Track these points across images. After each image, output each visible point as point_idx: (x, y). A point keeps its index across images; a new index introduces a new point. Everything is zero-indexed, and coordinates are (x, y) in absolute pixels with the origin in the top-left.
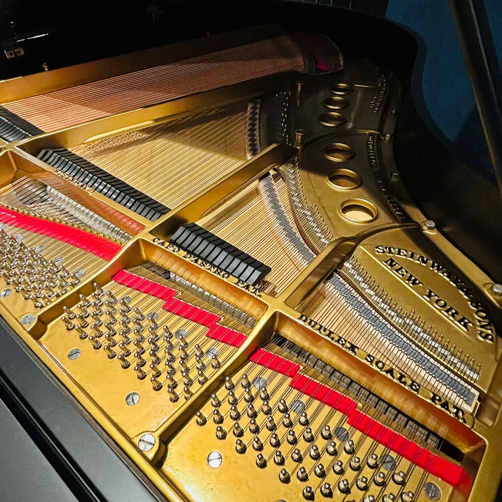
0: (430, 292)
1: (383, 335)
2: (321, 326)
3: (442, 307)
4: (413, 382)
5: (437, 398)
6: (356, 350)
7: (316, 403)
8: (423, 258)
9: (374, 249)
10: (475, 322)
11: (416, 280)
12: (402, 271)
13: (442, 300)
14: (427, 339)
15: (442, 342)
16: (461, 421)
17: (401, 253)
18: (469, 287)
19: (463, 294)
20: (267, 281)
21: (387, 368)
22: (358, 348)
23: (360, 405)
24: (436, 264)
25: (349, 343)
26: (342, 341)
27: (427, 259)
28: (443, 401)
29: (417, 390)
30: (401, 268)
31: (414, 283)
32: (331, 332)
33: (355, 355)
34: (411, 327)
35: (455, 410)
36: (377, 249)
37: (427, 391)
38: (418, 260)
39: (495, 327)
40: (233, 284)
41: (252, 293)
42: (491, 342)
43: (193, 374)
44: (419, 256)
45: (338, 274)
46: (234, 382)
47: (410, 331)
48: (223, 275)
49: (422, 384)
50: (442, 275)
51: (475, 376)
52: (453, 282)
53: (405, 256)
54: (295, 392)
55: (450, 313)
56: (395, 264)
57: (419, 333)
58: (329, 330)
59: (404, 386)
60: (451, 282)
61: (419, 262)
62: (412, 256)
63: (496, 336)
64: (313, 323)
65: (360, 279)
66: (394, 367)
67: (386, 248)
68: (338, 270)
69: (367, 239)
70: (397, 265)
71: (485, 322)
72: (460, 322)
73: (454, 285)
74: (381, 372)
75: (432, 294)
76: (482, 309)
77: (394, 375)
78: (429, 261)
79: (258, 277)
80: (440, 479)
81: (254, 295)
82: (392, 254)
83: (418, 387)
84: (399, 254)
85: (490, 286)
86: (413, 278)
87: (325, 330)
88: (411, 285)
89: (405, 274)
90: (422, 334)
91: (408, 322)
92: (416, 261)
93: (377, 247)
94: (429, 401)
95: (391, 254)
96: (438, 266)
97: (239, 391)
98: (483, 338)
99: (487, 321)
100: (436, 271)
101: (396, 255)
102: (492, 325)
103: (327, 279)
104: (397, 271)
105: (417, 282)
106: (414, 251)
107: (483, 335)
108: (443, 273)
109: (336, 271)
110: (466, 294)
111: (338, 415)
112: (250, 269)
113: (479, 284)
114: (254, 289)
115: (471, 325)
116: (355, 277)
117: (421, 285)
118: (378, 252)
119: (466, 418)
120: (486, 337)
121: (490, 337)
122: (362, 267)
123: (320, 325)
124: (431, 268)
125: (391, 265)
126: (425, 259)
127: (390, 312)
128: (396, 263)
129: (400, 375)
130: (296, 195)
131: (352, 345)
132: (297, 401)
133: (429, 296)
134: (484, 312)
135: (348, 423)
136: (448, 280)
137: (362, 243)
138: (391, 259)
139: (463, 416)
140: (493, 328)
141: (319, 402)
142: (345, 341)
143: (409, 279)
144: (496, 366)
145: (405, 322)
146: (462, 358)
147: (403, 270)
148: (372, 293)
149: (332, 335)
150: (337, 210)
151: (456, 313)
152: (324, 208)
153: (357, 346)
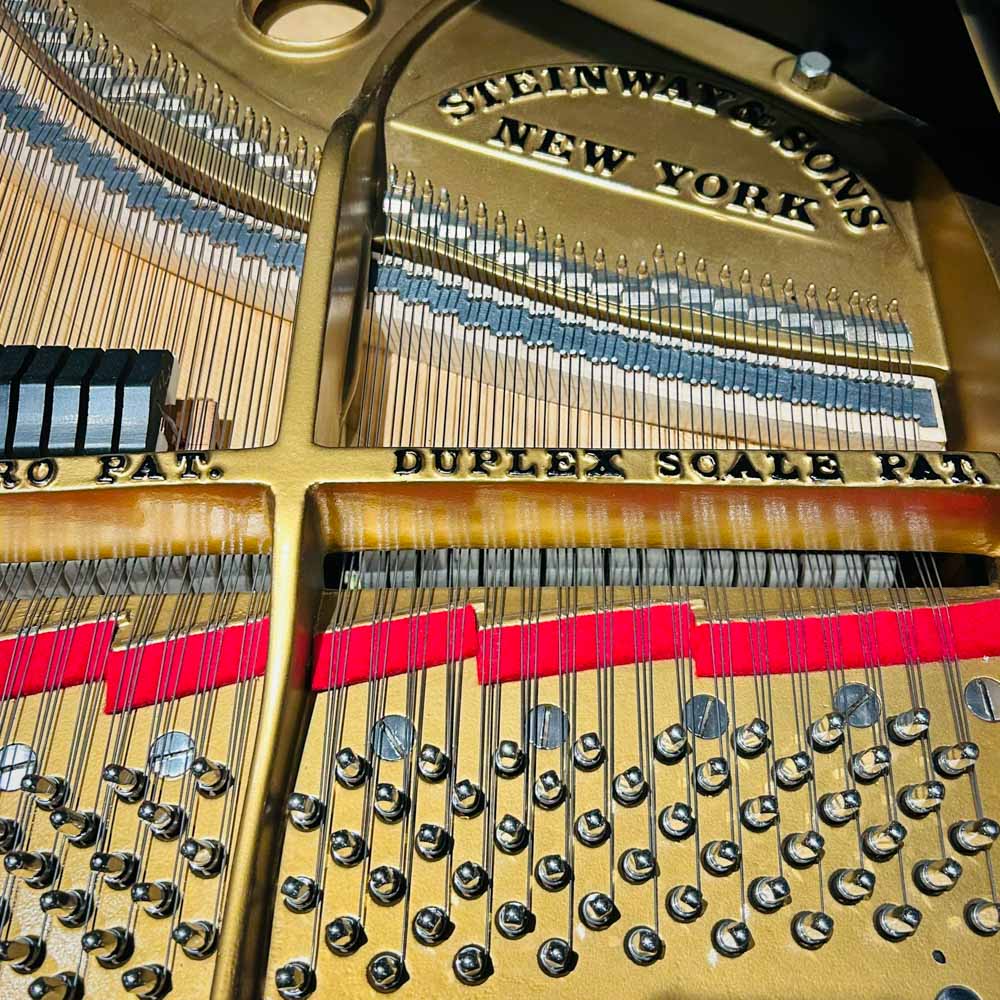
0: (667, 166)
1: (627, 367)
2: (478, 452)
3: (719, 195)
4: (814, 455)
5: (894, 460)
6: (618, 461)
7: (587, 680)
8: (588, 75)
9: (440, 114)
10: (819, 192)
11: (608, 151)
12: (559, 144)
13: (709, 175)
14: (739, 309)
15: (777, 296)
16: (978, 483)
17: (524, 88)
18: (748, 99)
19: (745, 126)
20: (179, 402)
21: (727, 461)
22: (619, 452)
23: (697, 605)
24: (632, 74)
25: (587, 451)
26: (565, 460)
27: (602, 70)
28: (911, 460)
29: (837, 474)
30: (550, 135)
31: (610, 164)
32: (517, 453)
33: (625, 476)
34: (679, 301)
35: (951, 466)
36: (448, 110)
37: (858, 457)
38: (579, 85)
39: (870, 181)
40: (93, 486)
41: (181, 476)
42: (883, 227)
43: (162, 864)
44: (573, 70)
45: (389, 252)
46: (314, 794)
47: (686, 312)
48: (30, 471)
49: (834, 447)
50: (664, 98)
51: (903, 341)
52: (705, 104)
53: (537, 88)
54: (511, 691)
55: (749, 201)
56: (528, 131)
57: (710, 306)
58: (509, 450)
59: (801, 484)
60: (700, 109)
61: (584, 91)
62: (556, 84)
63: (884, 203)
64: (448, 457)
65: (462, 232)
66: (742, 446)
67: (470, 91)
68: (378, 239)
69: (397, 90)
70: (533, 131)
71: (841, 179)
72: (784, 213)
73: (711, 112)
74: (721, 483)
75: (677, 170)
76: (814, 144)
77: (757, 467)
78: (607, 72)
79: (150, 407)
80: (986, 658)
81: (190, 479)
82: (500, 102)
83: (833, 463)
84: (517, 93)
85: (790, 67)
86: (599, 150)
87: (495, 456)
88: (606, 173)
89: (569, 147)
90: (718, 305)
91: (663, 290)
92: (576, 92)
93: (444, 102)
94: (880, 482)
95: (496, 106)
96: (640, 77)
97: (348, 810)
98: (859, 225)
99: (842, 172)
100: (644, 95)
101: (512, 101)
102: (859, 178)
103: (371, 289)
104: (545, 148)
105: (617, 154)
106: (552, 62)
107: (857, 216)
108: (664, 92)
109: (378, 248)
110: (755, 125)
111: (665, 673)
112: (102, 397)
113: (759, 76)
114: (179, 459)
115: (814, 206)
116: (442, 234)
117: (630, 158)
118: (458, 116)
119: (983, 470)
120: (864, 222)
121: (875, 213)
122: (444, 191)
123: (471, 450)
124: (627, 93)
125: (518, 140)
126: (595, 72)
127: (602, 288)
128: (528, 127)
129: (772, 459)
130: (64, 41)
131: (598, 453)
132: (530, 714)
133: (671, 180)
134: (824, 152)
135: (700, 674)
136: (688, 105)
137: (390, 112)
138: (507, 121)
139: (973, 468)
140: (866, 186)
141: (593, 673)
142: (574, 453)
143: (592, 160)
144: (928, 284)
145: (658, 297)
146: (846, 311)
147: (559, 138)
148: (521, 258)
149: (525, 458)
150: (244, 36)
151: (763, 192)
152: (190, 45)
153: (615, 446)
